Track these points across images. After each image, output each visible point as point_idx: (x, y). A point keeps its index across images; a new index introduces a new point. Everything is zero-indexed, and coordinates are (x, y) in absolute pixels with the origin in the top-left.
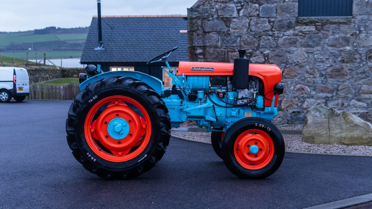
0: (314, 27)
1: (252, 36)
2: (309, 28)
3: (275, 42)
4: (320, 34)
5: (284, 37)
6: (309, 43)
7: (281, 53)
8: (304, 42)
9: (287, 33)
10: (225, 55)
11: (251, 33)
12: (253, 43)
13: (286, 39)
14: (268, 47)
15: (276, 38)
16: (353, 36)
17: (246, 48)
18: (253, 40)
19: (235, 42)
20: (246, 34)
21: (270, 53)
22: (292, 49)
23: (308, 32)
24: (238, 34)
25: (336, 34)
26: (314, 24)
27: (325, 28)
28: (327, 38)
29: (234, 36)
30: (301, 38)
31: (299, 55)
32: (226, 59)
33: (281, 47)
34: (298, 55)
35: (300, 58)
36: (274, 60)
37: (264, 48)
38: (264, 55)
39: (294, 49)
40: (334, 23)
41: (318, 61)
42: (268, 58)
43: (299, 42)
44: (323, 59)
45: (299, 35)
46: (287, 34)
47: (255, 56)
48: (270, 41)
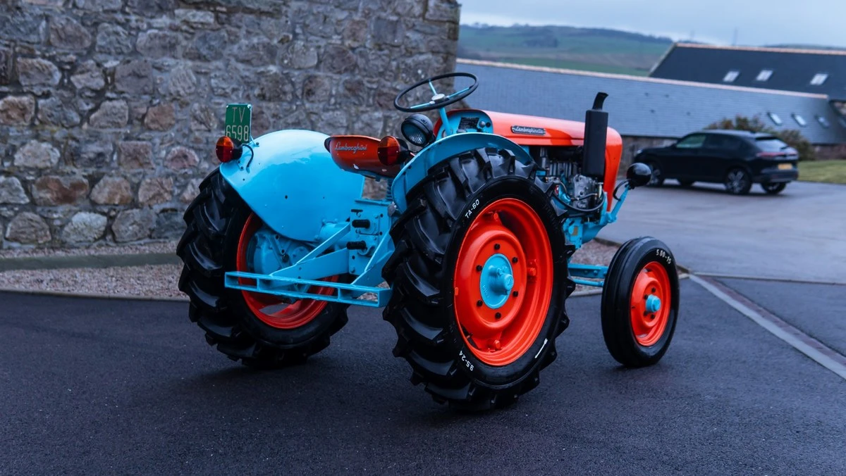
0: (213, 14)
1: (77, 19)
2: (202, 17)
3: (131, 43)
4: (224, 33)
5: (149, 32)
6: (201, 50)
7: (144, 70)
8: (192, 48)
9: (157, 23)
10: (6, 63)
11: (75, 11)
12: (81, 38)
13: (156, 36)
14: (113, 50)
15: (133, 32)
16: (283, 43)
17: (62, 49)
18: (79, 31)
19: (34, 30)
20: (63, 13)
21: (118, 68)
22: (166, 62)
23: (200, 26)
24: (40, 9)
25: (255, 36)
26: (212, 9)
27: (234, 19)
28: (238, 42)
29: (31, 14)
30: (186, 38)
31: (181, 77)
32: (8, 73)
33: (142, 55)
34: (178, 76)
35: (183, 84)
36: (128, 85)
37: (105, 53)
38: (105, 71)
39: (170, 61)
40: (251, 11)
41: (216, 93)
42: (113, 80)
43: (182, 46)
44: (227, 91)
45: (182, 31)
46: (158, 26)
47: (82, 73)
48: (119, 38)
